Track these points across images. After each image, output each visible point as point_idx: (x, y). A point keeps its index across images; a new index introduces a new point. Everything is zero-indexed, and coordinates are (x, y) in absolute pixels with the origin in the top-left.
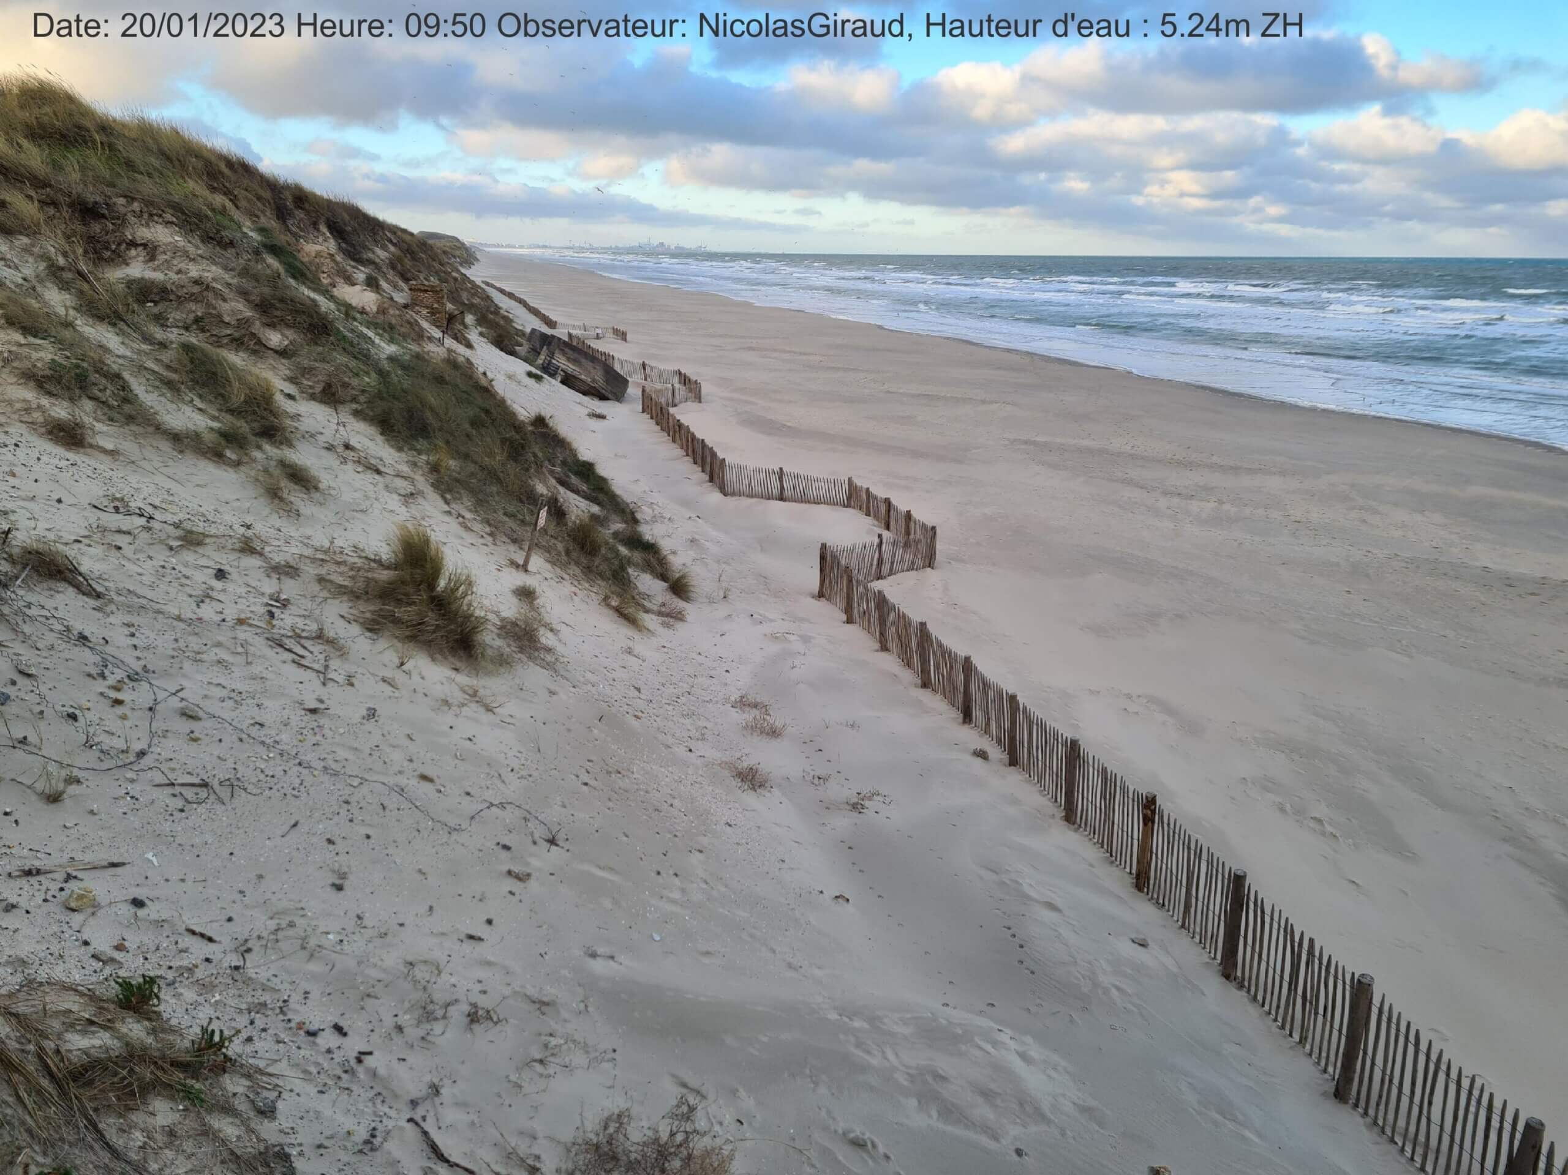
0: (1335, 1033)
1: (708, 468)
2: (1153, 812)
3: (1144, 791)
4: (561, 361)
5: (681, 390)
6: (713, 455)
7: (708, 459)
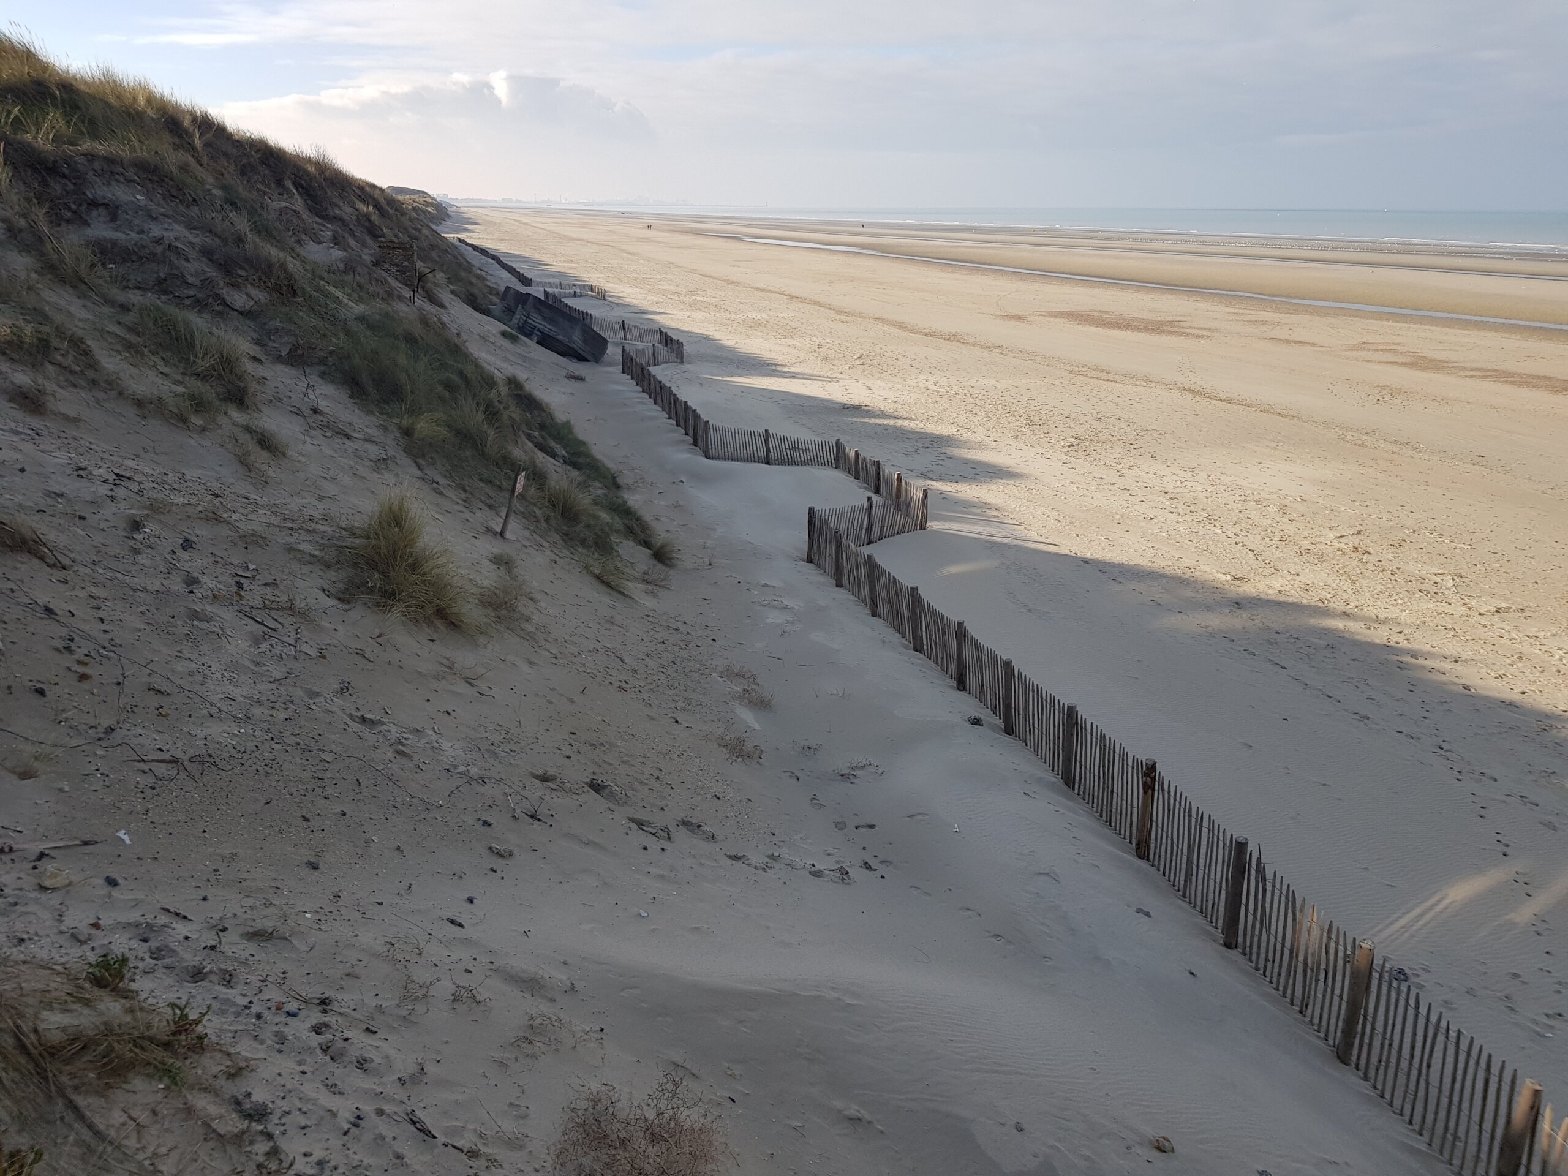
0: (1336, 999)
1: (691, 432)
2: (1153, 779)
3: (1143, 757)
4: (538, 321)
5: (663, 352)
6: (696, 416)
7: (691, 422)
